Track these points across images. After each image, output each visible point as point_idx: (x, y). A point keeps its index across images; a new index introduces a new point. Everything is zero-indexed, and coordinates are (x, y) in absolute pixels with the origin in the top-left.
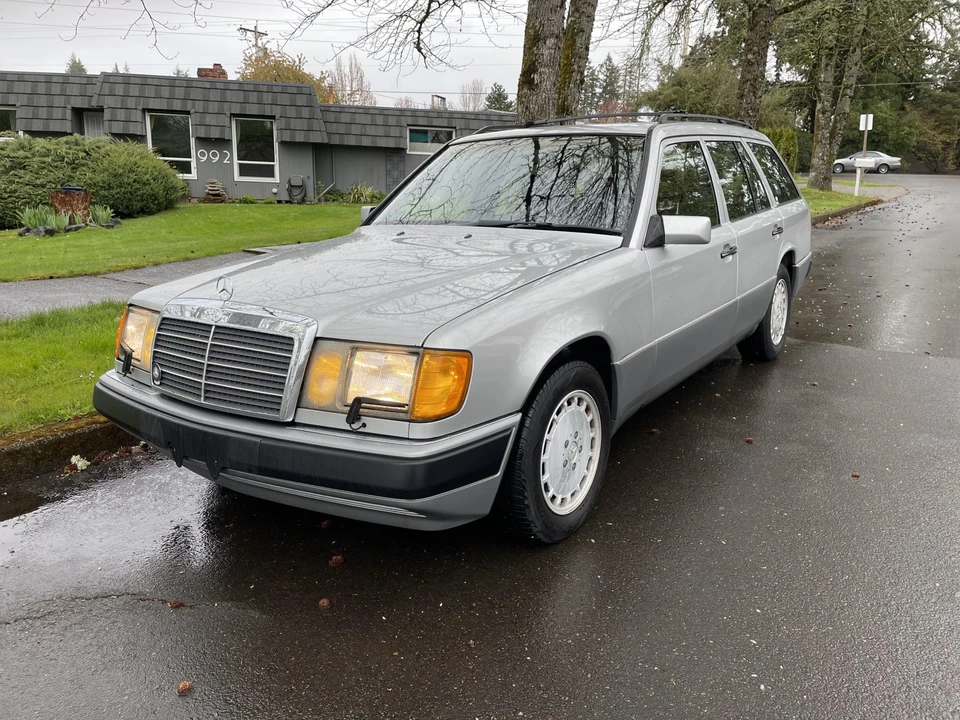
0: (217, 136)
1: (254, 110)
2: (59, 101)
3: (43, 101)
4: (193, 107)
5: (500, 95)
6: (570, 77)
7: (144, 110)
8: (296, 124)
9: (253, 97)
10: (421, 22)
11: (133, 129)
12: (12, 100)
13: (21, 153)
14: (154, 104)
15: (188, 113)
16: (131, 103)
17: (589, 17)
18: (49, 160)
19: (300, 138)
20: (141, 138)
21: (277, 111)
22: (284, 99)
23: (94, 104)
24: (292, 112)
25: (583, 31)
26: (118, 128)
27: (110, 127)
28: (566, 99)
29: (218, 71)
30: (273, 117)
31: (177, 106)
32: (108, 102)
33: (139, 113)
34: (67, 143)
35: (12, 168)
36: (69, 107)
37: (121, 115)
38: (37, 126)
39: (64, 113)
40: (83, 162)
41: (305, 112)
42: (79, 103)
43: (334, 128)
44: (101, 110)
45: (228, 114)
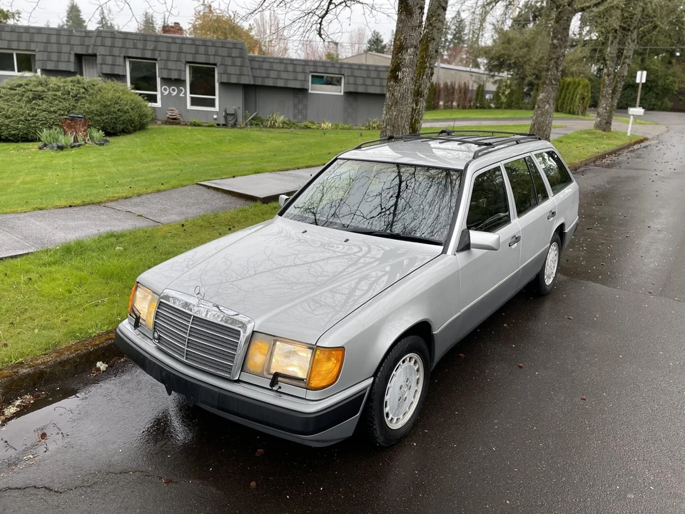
0: (176, 77)
1: (201, 59)
2: (65, 49)
3: (54, 48)
4: (160, 56)
5: (377, 39)
6: (424, 72)
7: (125, 57)
8: (231, 70)
9: (202, 49)
10: (323, 17)
11: (118, 71)
12: (33, 46)
13: (40, 88)
14: (133, 53)
15: (156, 60)
16: (116, 51)
18: (59, 93)
19: (234, 80)
20: (121, 78)
21: (218, 60)
22: (224, 52)
23: (90, 52)
24: (229, 61)
25: (434, 39)
26: (107, 70)
27: (101, 69)
28: (420, 86)
29: (177, 28)
30: (215, 65)
31: (148, 55)
32: (100, 51)
33: (122, 59)
34: (72, 82)
35: (34, 99)
36: (73, 53)
37: (109, 60)
38: (50, 66)
39: (69, 58)
40: (83, 95)
41: (238, 62)
42: (79, 52)
43: (258, 73)
44: (95, 55)
45: (184, 61)
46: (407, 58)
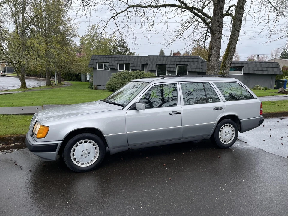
0: (172, 70)
1: (182, 63)
2: (139, 62)
3: (136, 62)
4: (168, 63)
5: (286, 53)
6: (227, 57)
7: (156, 64)
8: (193, 67)
9: (183, 60)
10: (204, 42)
11: (154, 69)
12: (130, 62)
13: (126, 75)
14: (159, 63)
15: (166, 65)
16: (154, 63)
17: (235, 39)
18: (131, 76)
19: (193, 70)
20: (155, 71)
21: (188, 63)
22: (191, 60)
23: (146, 63)
24: (192, 64)
25: (232, 44)
26: (150, 69)
27: (148, 68)
28: (225, 63)
29: (179, 53)
30: (187, 65)
31: (164, 63)
32: (149, 62)
33: (155, 65)
34: (136, 72)
35: (124, 78)
36: (141, 64)
37: (151, 66)
38: (134, 68)
40: (138, 77)
41: (196, 64)
42: (143, 63)
43: (204, 67)
44: (147, 64)
45: (176, 64)
46: (214, 51)
